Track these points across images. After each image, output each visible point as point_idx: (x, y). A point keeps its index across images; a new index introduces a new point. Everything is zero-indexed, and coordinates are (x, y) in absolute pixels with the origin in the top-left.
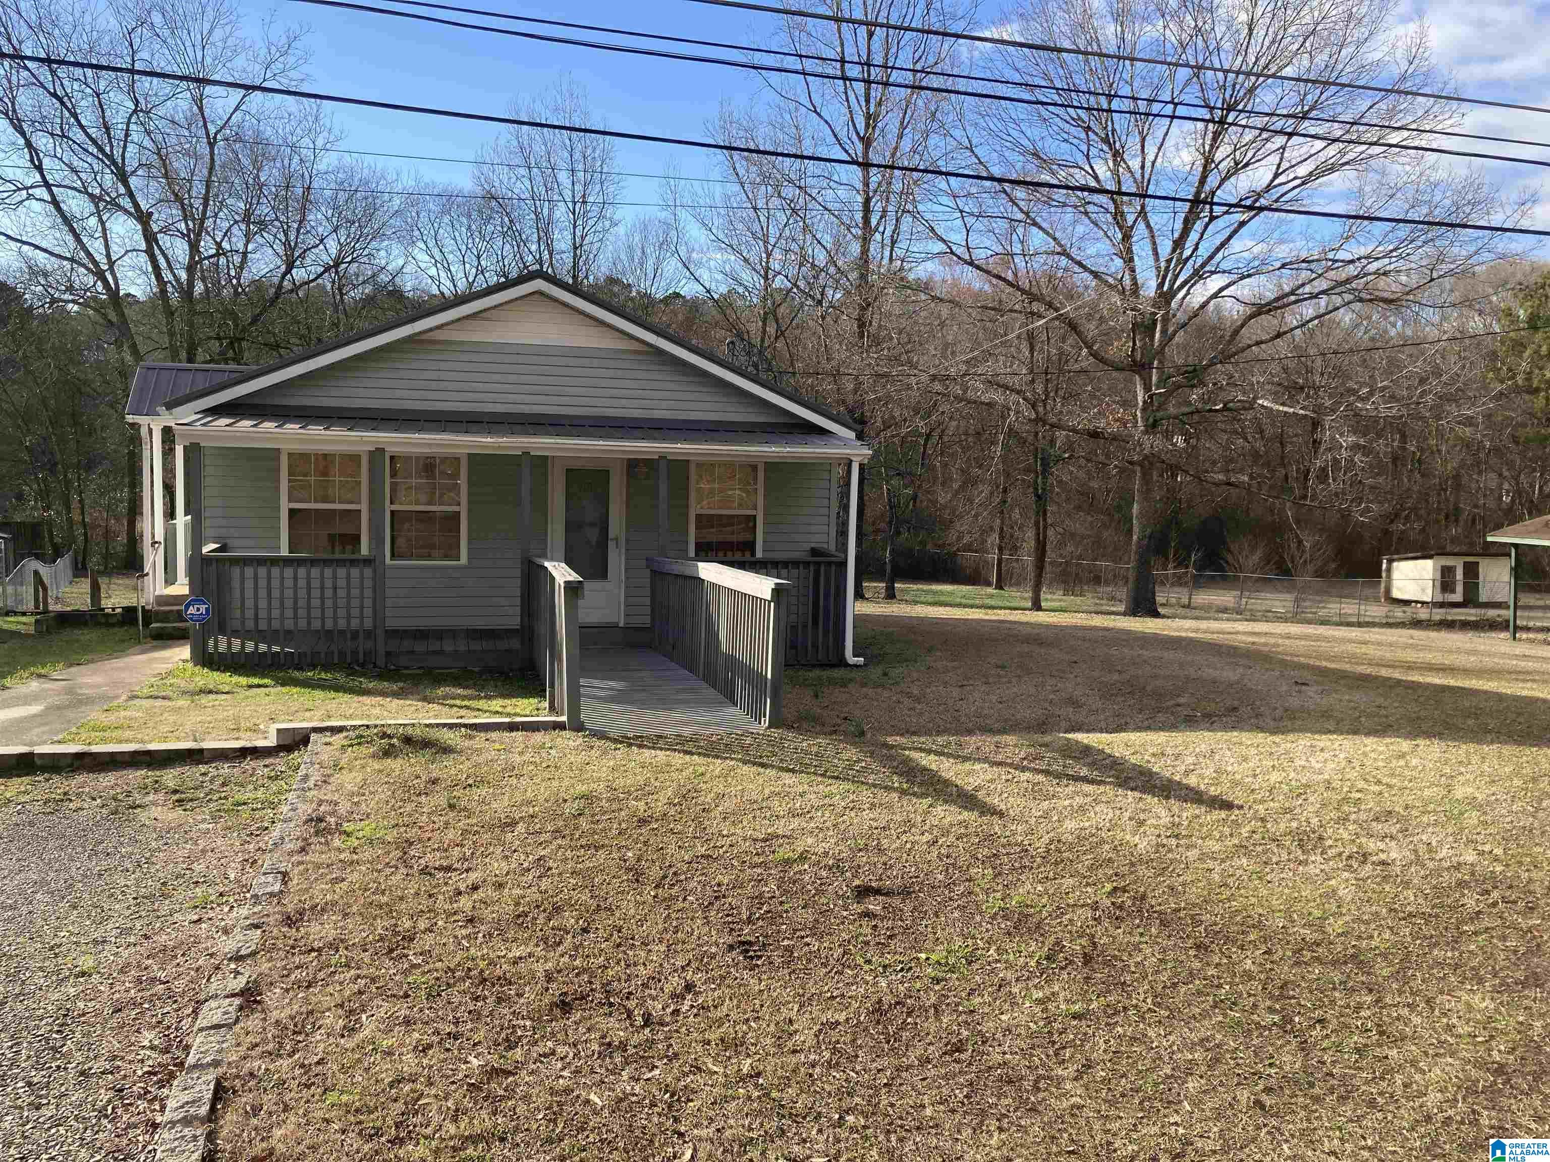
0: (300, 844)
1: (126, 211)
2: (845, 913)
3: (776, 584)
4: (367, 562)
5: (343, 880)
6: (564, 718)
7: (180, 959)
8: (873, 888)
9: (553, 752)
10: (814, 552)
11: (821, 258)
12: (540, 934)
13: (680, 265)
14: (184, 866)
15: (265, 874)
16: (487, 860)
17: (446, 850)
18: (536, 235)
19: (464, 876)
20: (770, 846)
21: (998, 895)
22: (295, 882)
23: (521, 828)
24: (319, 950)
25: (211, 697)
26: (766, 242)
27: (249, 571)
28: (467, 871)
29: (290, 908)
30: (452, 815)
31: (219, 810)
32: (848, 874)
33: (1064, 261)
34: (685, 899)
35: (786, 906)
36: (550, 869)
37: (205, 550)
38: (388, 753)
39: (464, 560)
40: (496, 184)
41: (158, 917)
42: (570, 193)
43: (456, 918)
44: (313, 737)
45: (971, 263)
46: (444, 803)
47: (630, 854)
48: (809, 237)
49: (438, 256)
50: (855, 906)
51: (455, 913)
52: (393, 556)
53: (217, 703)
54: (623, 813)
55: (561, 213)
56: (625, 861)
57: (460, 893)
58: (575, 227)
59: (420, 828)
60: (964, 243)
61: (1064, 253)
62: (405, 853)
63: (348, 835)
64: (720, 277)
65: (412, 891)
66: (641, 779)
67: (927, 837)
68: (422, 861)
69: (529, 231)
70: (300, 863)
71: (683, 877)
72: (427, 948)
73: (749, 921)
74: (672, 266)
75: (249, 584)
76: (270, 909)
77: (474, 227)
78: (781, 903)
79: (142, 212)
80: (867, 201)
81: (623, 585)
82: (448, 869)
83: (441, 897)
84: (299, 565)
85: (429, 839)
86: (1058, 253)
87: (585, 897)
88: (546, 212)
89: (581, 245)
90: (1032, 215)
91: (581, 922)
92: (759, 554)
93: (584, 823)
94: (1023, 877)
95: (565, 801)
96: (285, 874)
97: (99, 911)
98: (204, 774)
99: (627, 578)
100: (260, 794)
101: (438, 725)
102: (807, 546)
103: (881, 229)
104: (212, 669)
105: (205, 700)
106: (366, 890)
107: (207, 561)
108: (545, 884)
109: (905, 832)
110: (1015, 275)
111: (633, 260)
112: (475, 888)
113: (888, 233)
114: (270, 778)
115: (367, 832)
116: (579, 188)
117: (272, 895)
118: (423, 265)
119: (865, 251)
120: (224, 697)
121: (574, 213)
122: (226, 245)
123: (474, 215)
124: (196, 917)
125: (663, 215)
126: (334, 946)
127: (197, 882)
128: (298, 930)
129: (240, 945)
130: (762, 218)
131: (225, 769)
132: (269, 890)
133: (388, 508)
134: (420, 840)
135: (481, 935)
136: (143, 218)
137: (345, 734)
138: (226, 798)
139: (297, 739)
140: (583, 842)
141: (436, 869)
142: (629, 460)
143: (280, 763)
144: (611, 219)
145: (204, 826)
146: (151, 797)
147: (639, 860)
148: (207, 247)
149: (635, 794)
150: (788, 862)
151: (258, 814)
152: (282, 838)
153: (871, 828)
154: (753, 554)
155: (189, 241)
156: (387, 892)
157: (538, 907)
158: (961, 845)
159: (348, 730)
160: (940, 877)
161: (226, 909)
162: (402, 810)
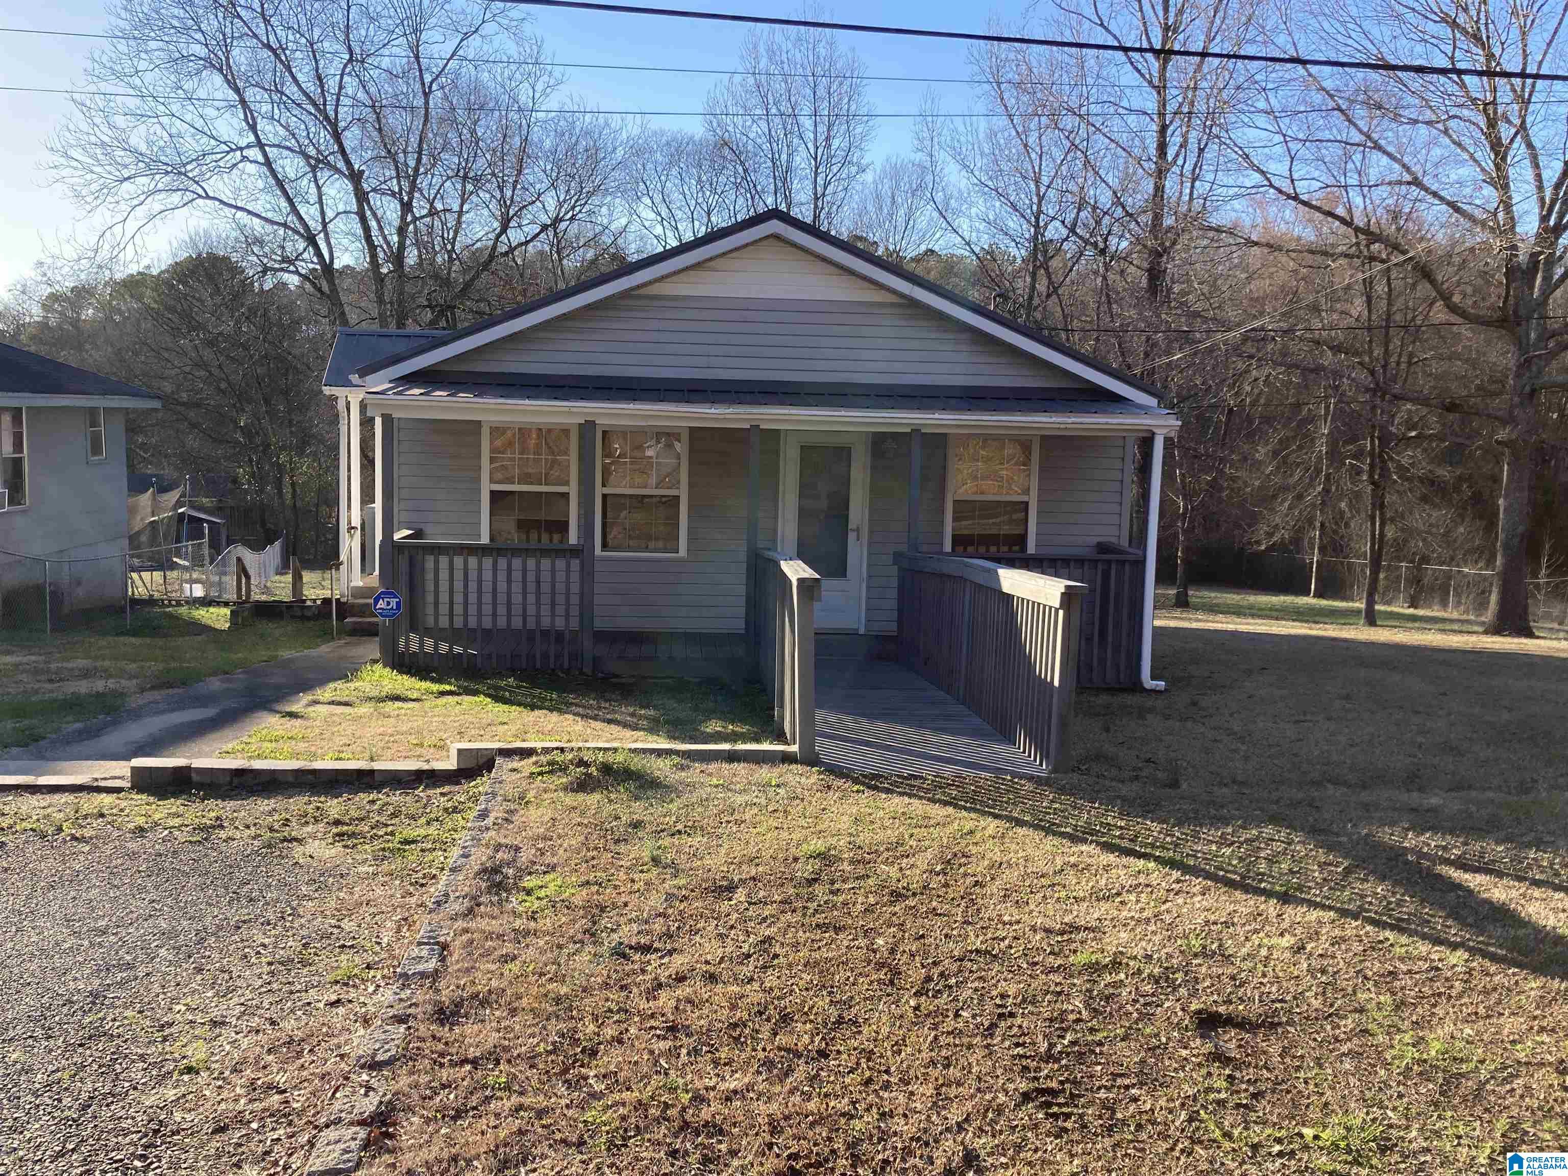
0: (467, 903)
1: (338, 171)
2: (1184, 1053)
3: (1067, 587)
4: (575, 552)
5: (514, 958)
6: (795, 748)
7: (307, 1057)
8: (1221, 1015)
9: (782, 791)
10: (1103, 548)
11: (1105, 199)
12: (761, 1055)
13: (936, 214)
14: (333, 922)
15: (420, 944)
16: (698, 938)
17: (647, 922)
18: (772, 186)
19: (666, 960)
20: (1070, 941)
21: (1407, 1038)
22: (455, 957)
23: (740, 895)
24: (475, 1062)
25: (398, 704)
26: (1037, 182)
27: (444, 560)
28: (670, 953)
29: (445, 996)
30: (655, 871)
31: (383, 849)
32: (1183, 991)
33: (1415, 191)
34: (957, 1015)
35: (1099, 1036)
36: (776, 956)
37: (397, 536)
38: (583, 786)
39: (683, 552)
40: (730, 129)
41: (291, 993)
42: (812, 136)
43: (652, 1023)
44: (499, 761)
45: (1296, 198)
46: (646, 856)
47: (880, 941)
48: (1090, 174)
49: (664, 212)
50: (1198, 1041)
51: (652, 1016)
52: (605, 546)
53: (403, 711)
54: (870, 881)
55: (801, 160)
56: (874, 951)
57: (660, 986)
58: (816, 174)
59: (615, 887)
60: (1287, 174)
61: (1416, 182)
62: (594, 923)
63: (529, 892)
64: (982, 226)
65: (599, 980)
66: (892, 835)
67: (1287, 941)
68: (615, 936)
69: (765, 180)
70: (466, 931)
71: (953, 981)
72: (612, 1068)
73: (1049, 1057)
74: (926, 216)
75: (444, 575)
76: (420, 997)
77: (704, 178)
78: (1092, 1030)
79: (353, 170)
80: (1163, 129)
81: (864, 586)
82: (646, 949)
83: (635, 990)
84: (499, 555)
85: (626, 905)
86: (1409, 183)
87: (822, 1002)
88: (784, 157)
89: (824, 195)
90: (1375, 136)
91: (817, 1039)
92: (1031, 549)
93: (819, 890)
94: (1438, 1010)
95: (796, 859)
96: (445, 947)
97: (227, 976)
98: (373, 802)
99: (870, 577)
100: (432, 830)
101: (644, 751)
102: (1095, 540)
103: (1180, 162)
104: (401, 672)
105: (391, 707)
106: (542, 975)
107: (399, 548)
108: (771, 980)
109: (1256, 931)
110: (1350, 211)
111: (881, 208)
112: (681, 979)
113: (1188, 167)
114: (446, 810)
115: (551, 890)
116: (822, 129)
117: (423, 975)
118: (647, 224)
119: (1159, 189)
120: (411, 705)
121: (815, 159)
122: (439, 206)
123: (706, 165)
124: (334, 998)
125: (919, 157)
126: (494, 1057)
127: (343, 946)
128: (451, 1030)
129: (377, 1046)
130: (1033, 156)
131: (396, 798)
132: (420, 967)
133: (599, 491)
134: (614, 906)
135: (684, 1051)
136: (355, 177)
137: (534, 759)
138: (392, 834)
139: (481, 761)
140: (820, 918)
141: (631, 948)
142: (875, 434)
143: (460, 793)
144: (858, 164)
145: (363, 869)
146: (309, 829)
147: (892, 951)
148: (420, 207)
149: (886, 855)
150: (1095, 968)
151: (429, 857)
152: (447, 895)
153: (1207, 922)
154: (1024, 548)
155: (401, 200)
156: (568, 979)
157: (761, 1013)
158: (1338, 954)
159: (537, 754)
160: (1316, 1003)
161: (371, 989)
162: (595, 862)
